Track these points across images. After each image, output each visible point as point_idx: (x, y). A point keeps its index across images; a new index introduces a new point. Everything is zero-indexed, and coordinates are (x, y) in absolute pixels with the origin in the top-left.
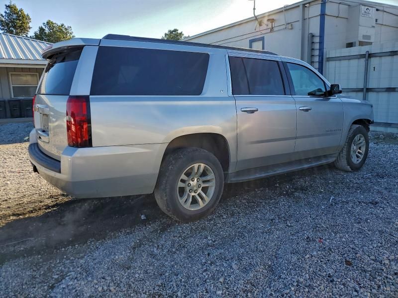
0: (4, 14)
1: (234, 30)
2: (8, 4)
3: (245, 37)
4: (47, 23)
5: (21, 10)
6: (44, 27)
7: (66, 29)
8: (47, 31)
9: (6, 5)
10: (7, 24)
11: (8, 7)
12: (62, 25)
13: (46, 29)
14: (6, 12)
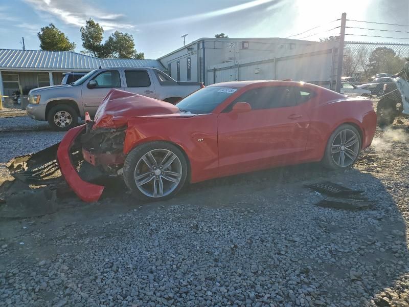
0: (85, 28)
1: (172, 56)
2: (88, 20)
3: (184, 57)
4: (115, 33)
5: (98, 25)
6: (112, 36)
7: (129, 38)
8: (115, 39)
9: (86, 21)
10: (87, 36)
11: (88, 22)
12: (126, 35)
13: (115, 38)
14: (87, 27)
